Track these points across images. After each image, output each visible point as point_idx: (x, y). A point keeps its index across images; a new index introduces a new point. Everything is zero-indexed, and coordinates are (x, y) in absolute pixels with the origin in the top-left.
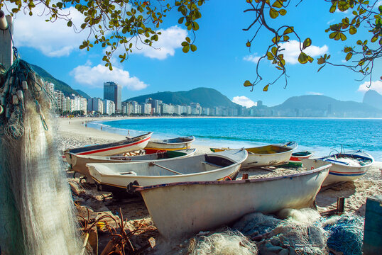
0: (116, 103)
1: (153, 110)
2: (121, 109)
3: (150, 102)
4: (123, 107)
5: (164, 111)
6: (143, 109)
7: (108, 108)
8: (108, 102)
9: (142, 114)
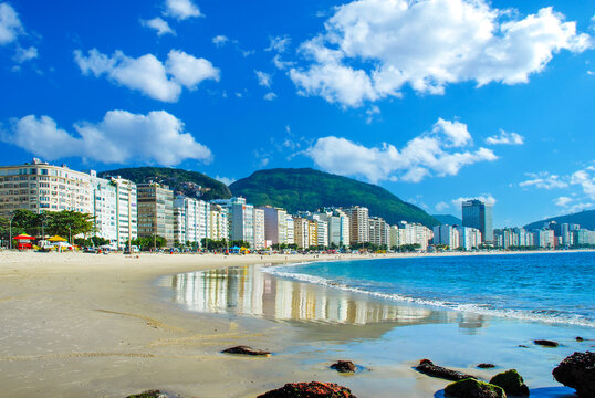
0: (482, 231)
1: (556, 241)
2: (492, 239)
3: (551, 227)
4: (496, 238)
5: (581, 240)
6: (537, 238)
7: (467, 239)
8: (468, 230)
9: (537, 247)
